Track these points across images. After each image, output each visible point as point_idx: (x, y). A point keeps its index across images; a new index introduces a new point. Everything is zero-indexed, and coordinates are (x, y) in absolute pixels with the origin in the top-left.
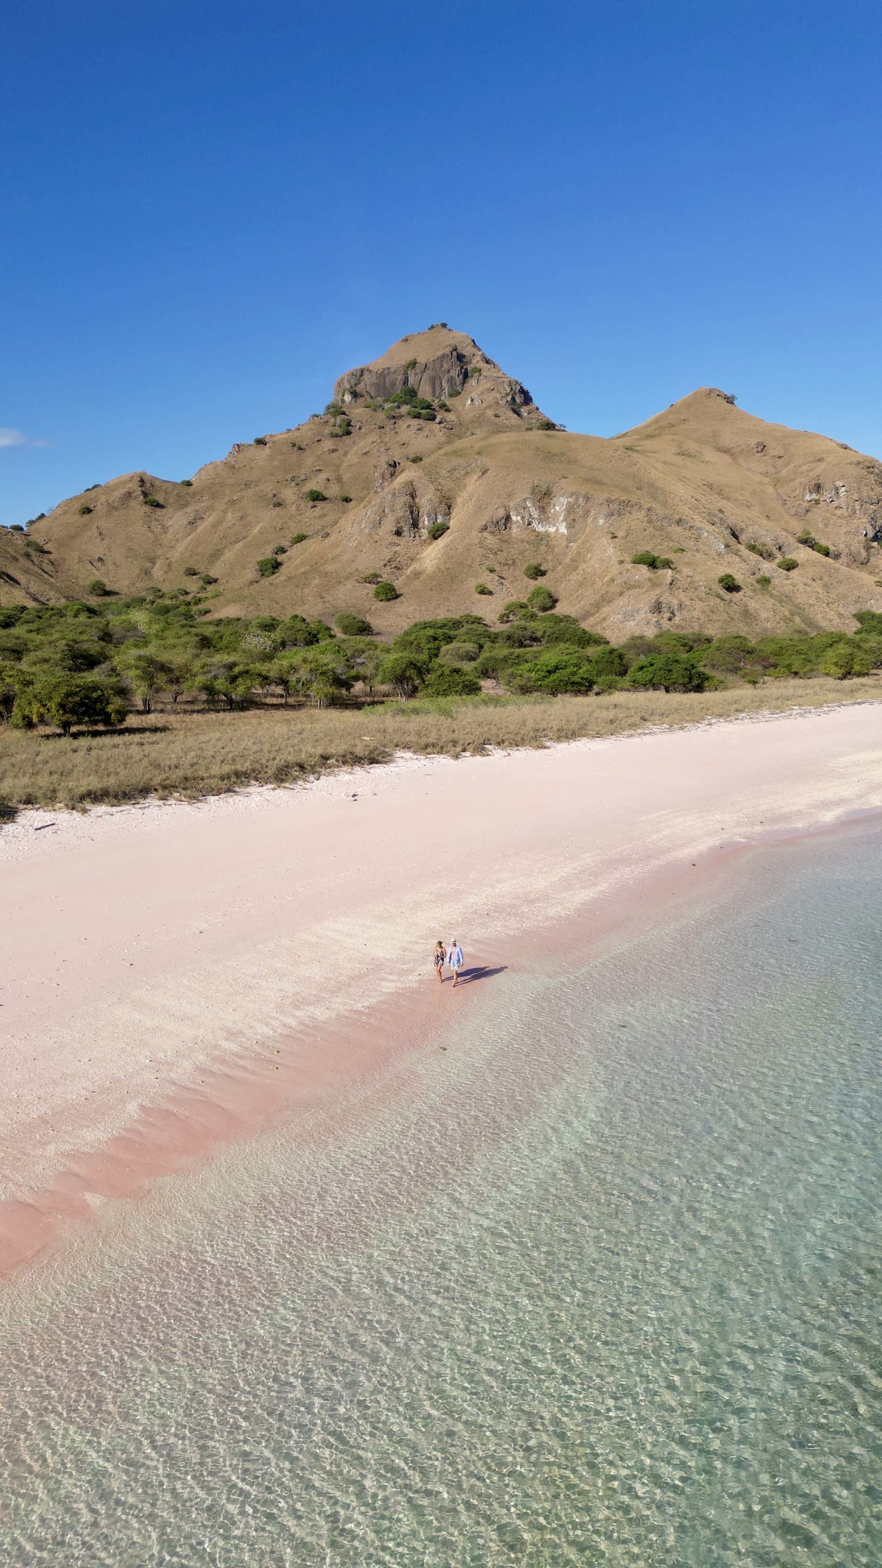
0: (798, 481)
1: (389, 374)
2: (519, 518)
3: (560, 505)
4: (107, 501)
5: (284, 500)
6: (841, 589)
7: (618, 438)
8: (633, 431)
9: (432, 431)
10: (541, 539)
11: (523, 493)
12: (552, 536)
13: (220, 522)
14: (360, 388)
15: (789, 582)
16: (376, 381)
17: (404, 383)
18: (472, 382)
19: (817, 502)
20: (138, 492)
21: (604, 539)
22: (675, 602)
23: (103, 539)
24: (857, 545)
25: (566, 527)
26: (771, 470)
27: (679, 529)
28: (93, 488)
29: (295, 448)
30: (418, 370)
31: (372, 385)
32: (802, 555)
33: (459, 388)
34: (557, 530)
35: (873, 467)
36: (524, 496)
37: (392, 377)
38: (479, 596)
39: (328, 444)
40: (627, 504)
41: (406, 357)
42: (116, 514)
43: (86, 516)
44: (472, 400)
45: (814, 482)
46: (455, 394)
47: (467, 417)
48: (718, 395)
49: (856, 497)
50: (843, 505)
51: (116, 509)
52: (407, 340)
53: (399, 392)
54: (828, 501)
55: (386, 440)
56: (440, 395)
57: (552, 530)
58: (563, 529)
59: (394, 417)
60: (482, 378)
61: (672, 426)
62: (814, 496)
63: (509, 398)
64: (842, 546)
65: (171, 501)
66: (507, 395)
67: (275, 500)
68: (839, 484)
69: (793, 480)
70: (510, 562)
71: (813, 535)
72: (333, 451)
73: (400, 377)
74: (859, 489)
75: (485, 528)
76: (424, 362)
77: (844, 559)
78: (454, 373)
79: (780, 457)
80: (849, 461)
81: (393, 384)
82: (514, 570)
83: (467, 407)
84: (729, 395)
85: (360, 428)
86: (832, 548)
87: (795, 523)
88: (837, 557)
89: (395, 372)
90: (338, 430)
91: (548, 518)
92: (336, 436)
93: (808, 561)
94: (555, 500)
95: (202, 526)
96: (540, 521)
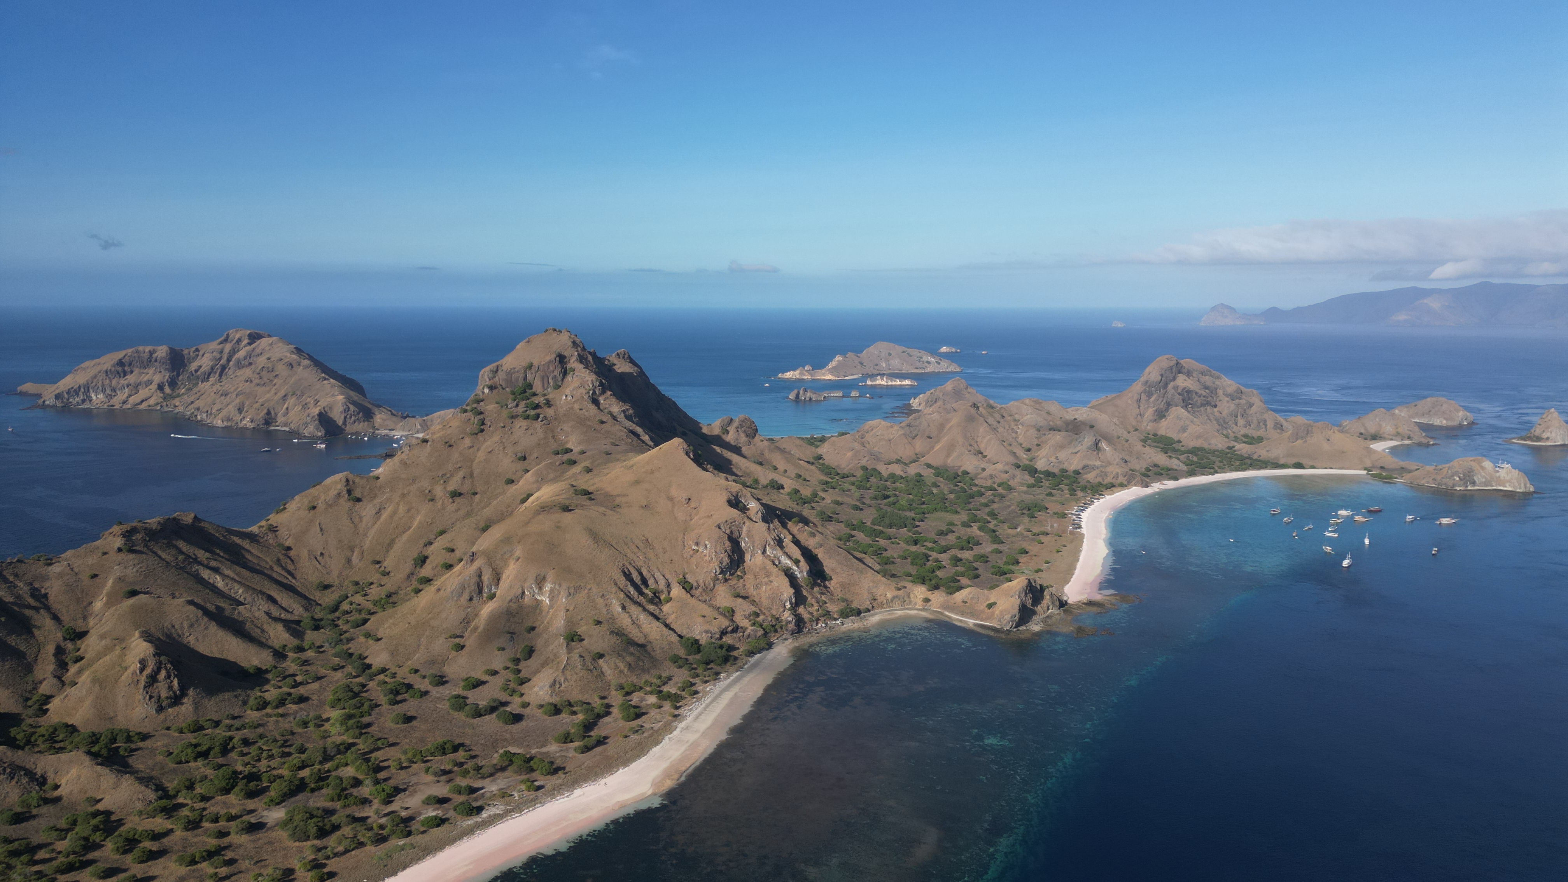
1: (514, 373)
2: (529, 592)
3: (548, 587)
4: (325, 500)
5: (435, 496)
9: (534, 430)
10: (538, 604)
11: (532, 578)
12: (541, 600)
13: (395, 512)
14: (495, 382)
16: (506, 377)
17: (524, 379)
18: (569, 378)
20: (345, 492)
21: (563, 612)
23: (323, 534)
29: (447, 446)
30: (533, 370)
31: (503, 380)
33: (560, 384)
36: (531, 582)
37: (517, 375)
38: (497, 652)
39: (468, 442)
41: (526, 362)
42: (331, 511)
43: (312, 512)
44: (566, 396)
46: (557, 387)
47: (561, 412)
51: (331, 506)
53: (520, 385)
55: (505, 439)
56: (548, 388)
57: (544, 599)
59: (512, 417)
60: (574, 376)
63: (591, 393)
65: (365, 494)
66: (590, 390)
67: (430, 495)
70: (520, 621)
72: (471, 447)
73: (522, 375)
75: (511, 601)
76: (537, 365)
78: (557, 373)
81: (517, 380)
83: (562, 402)
85: (490, 427)
89: (518, 372)
90: (476, 429)
91: (541, 592)
92: (475, 434)
95: (385, 515)
96: (539, 594)
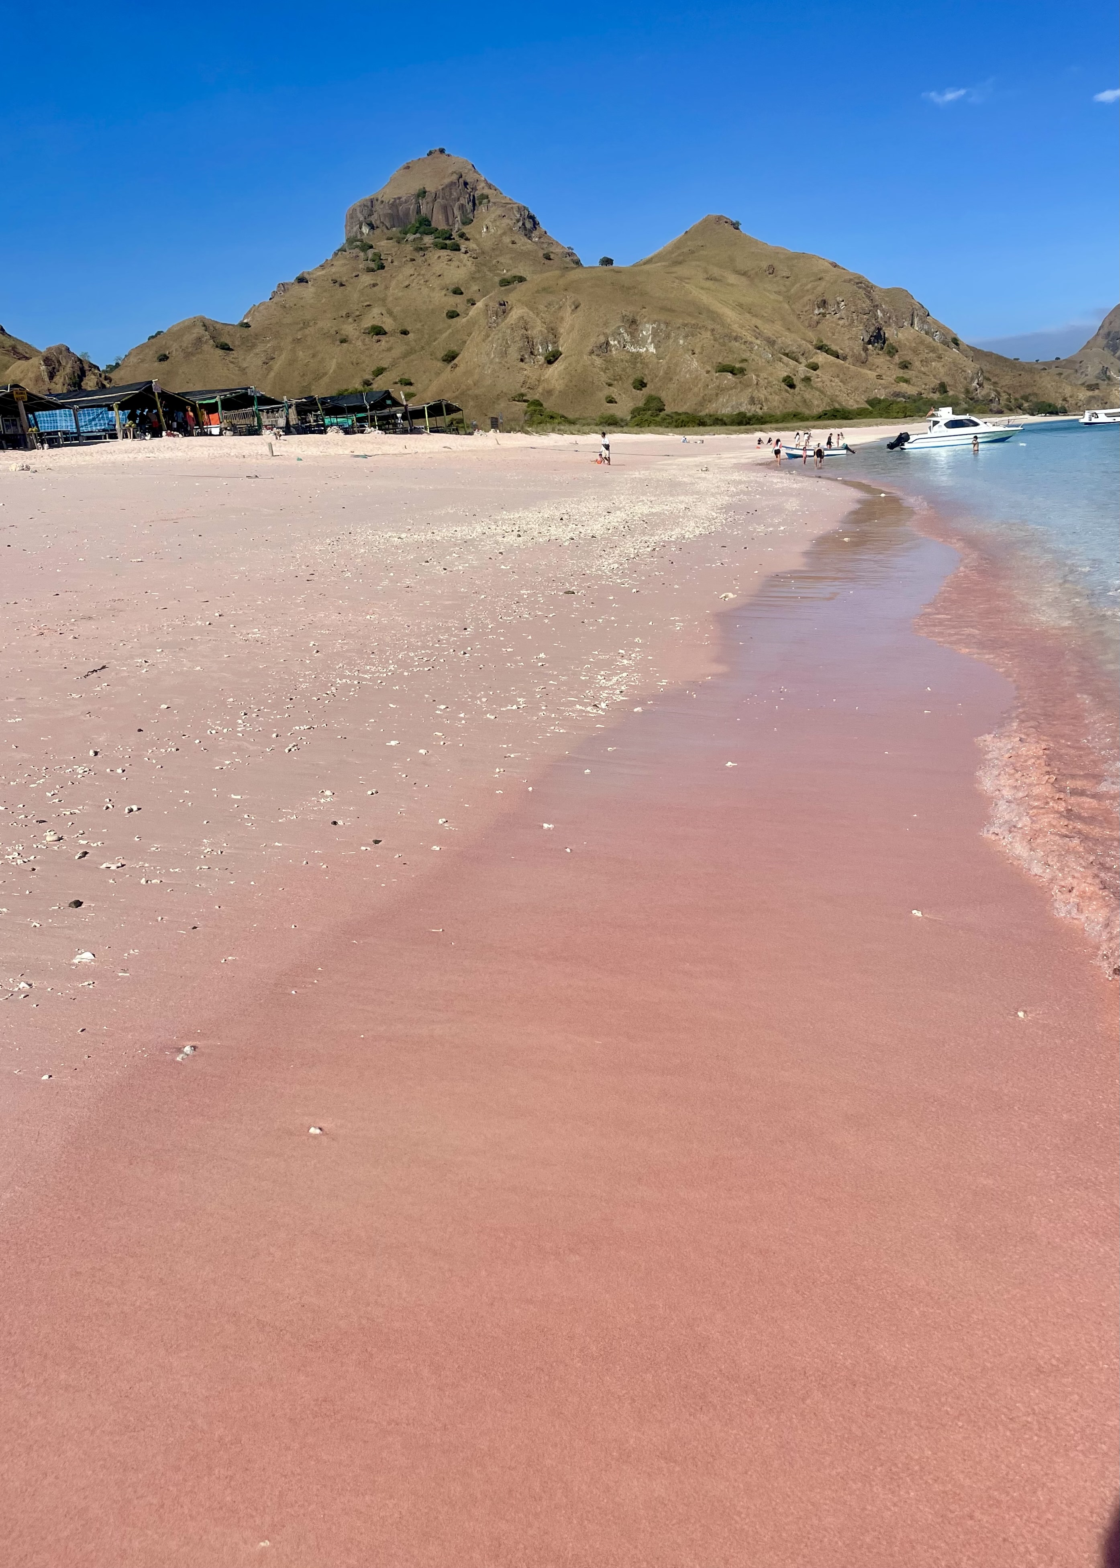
0: (806, 299)
1: (401, 204)
2: (616, 342)
3: (647, 330)
4: (178, 347)
5: (347, 336)
6: (854, 383)
7: (645, 264)
8: (656, 256)
9: (461, 261)
10: (636, 357)
11: (616, 323)
12: (644, 355)
13: (293, 360)
14: (374, 219)
15: (819, 380)
16: (390, 211)
17: (417, 213)
18: (482, 209)
19: (824, 315)
20: (206, 336)
21: (687, 356)
22: (762, 397)
24: (858, 348)
25: (654, 347)
26: (784, 289)
27: (737, 344)
28: (156, 335)
29: (337, 285)
30: (429, 199)
31: (385, 215)
32: (820, 359)
33: (471, 216)
34: (647, 350)
35: (861, 283)
36: (617, 325)
37: (404, 206)
38: (609, 405)
39: (367, 279)
40: (695, 326)
41: (415, 187)
42: (194, 359)
43: (166, 363)
44: (487, 228)
45: (820, 299)
46: (467, 222)
47: (488, 245)
48: (726, 222)
49: (853, 309)
50: (844, 316)
51: (192, 354)
52: (408, 167)
53: (413, 222)
54: (833, 313)
55: (422, 272)
56: (455, 223)
57: (643, 350)
58: (652, 349)
59: (421, 249)
60: (491, 204)
61: (693, 252)
62: (822, 310)
63: (520, 224)
64: (847, 350)
65: (237, 343)
66: (518, 220)
67: (338, 337)
68: (839, 299)
69: (802, 297)
70: (618, 377)
71: (825, 342)
72: (374, 285)
73: (412, 207)
74: (854, 303)
75: (592, 352)
76: (433, 191)
77: (849, 360)
78: (464, 200)
79: (788, 278)
80: (843, 280)
81: (407, 214)
82: (623, 383)
83: (484, 235)
84: (734, 221)
85: (392, 261)
86: (840, 352)
87: (810, 333)
88: (845, 359)
89: (406, 202)
90: (372, 265)
91: (638, 341)
92: (373, 270)
93: (825, 363)
94: (640, 327)
95: (277, 365)
96: (632, 344)
